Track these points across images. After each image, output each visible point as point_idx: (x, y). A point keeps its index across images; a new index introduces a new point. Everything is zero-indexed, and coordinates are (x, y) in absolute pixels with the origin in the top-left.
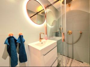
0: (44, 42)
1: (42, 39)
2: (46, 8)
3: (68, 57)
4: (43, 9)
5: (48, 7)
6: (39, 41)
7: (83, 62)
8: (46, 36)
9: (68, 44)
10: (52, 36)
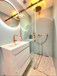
0: (18, 43)
1: (16, 41)
2: (20, 12)
3: (39, 54)
4: (17, 13)
5: (21, 11)
6: (13, 43)
7: (48, 57)
8: (20, 38)
9: (39, 44)
10: (26, 38)
